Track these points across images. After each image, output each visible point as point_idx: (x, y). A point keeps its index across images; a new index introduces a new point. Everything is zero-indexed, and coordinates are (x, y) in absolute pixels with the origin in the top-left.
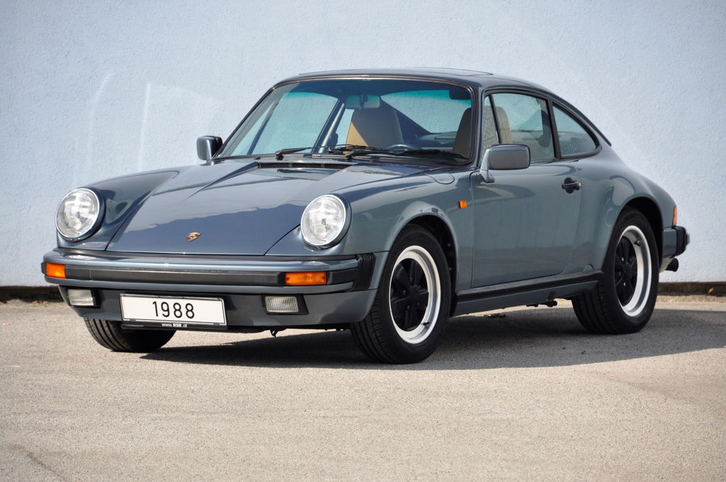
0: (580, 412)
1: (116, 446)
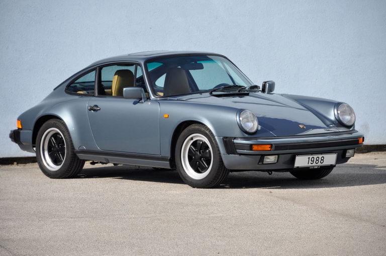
0: (254, 212)
1: (35, 235)
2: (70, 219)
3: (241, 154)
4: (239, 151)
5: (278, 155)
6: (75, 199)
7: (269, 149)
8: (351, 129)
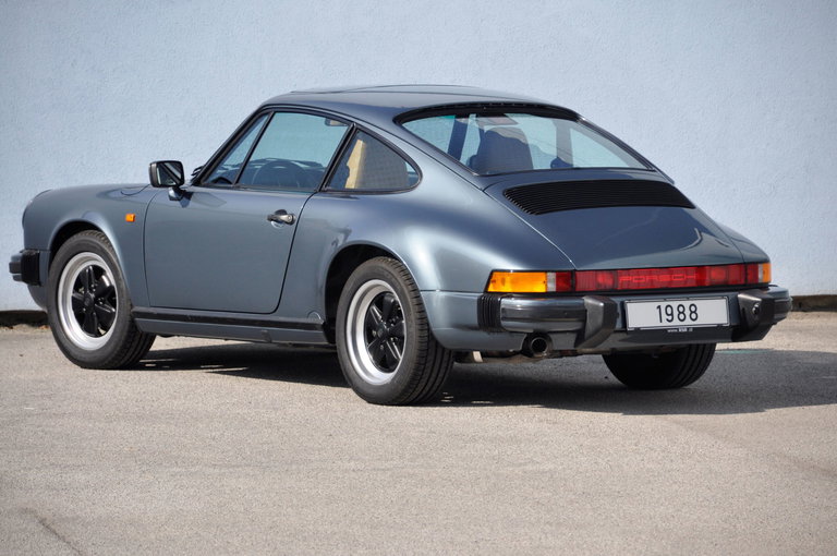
0: (626, 460)
1: (134, 508)
2: (211, 469)
6: (221, 417)
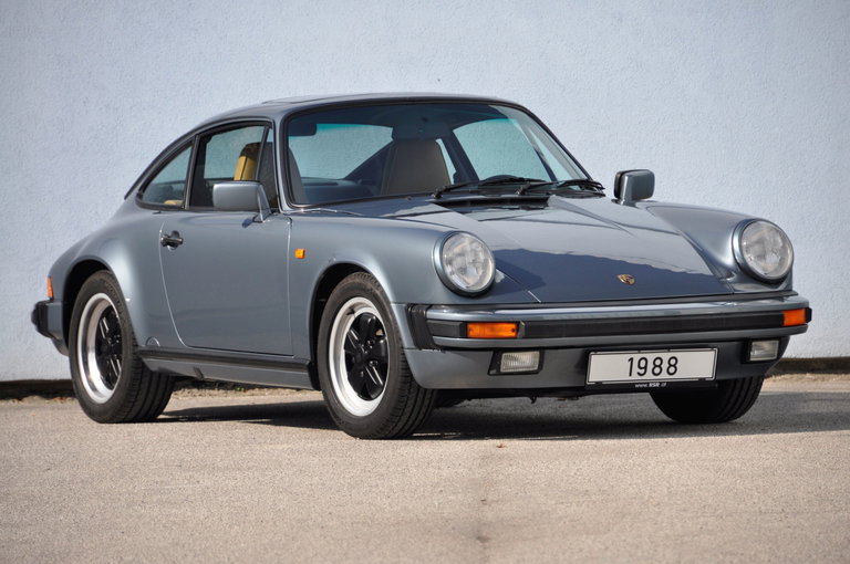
3: (445, 348)
4: (439, 340)
5: (541, 349)
7: (513, 334)
8: (781, 287)
